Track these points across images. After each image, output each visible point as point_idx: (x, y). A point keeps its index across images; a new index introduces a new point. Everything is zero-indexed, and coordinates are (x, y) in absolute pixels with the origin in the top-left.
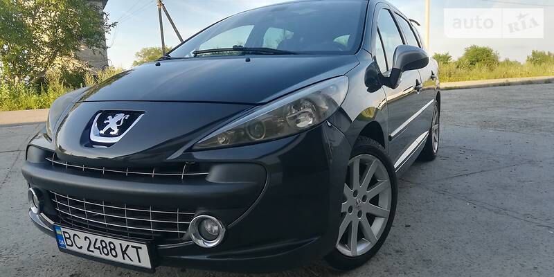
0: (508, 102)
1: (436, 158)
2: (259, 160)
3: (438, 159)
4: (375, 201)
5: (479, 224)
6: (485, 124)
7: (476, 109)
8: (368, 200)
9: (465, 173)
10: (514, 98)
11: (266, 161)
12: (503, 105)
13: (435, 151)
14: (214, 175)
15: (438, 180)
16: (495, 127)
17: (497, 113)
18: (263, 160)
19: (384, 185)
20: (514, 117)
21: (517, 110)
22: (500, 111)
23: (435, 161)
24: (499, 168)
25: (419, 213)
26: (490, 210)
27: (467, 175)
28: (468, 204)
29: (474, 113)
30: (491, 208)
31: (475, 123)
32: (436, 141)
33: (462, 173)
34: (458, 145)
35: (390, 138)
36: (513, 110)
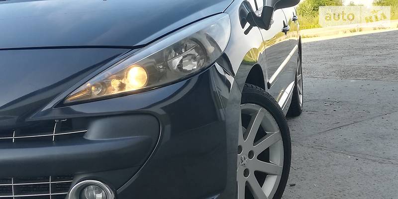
0: (363, 49)
1: (303, 112)
2: (149, 110)
3: (304, 114)
4: (265, 156)
5: (366, 175)
6: (345, 74)
7: (330, 58)
8: (255, 156)
9: (338, 125)
10: (368, 45)
11: (157, 110)
12: (358, 52)
13: (301, 106)
14: (94, 132)
15: (311, 136)
16: (356, 76)
17: (355, 61)
18: (153, 109)
19: (274, 137)
20: (373, 64)
21: (373, 57)
22: (356, 59)
23: (301, 116)
24: (371, 119)
25: (299, 170)
26: (374, 161)
27: (340, 127)
28: (349, 157)
29: (331, 63)
30: (373, 158)
31: (334, 74)
32: (300, 94)
33: (335, 127)
34: (322, 98)
35: (269, 85)
36: (370, 57)
